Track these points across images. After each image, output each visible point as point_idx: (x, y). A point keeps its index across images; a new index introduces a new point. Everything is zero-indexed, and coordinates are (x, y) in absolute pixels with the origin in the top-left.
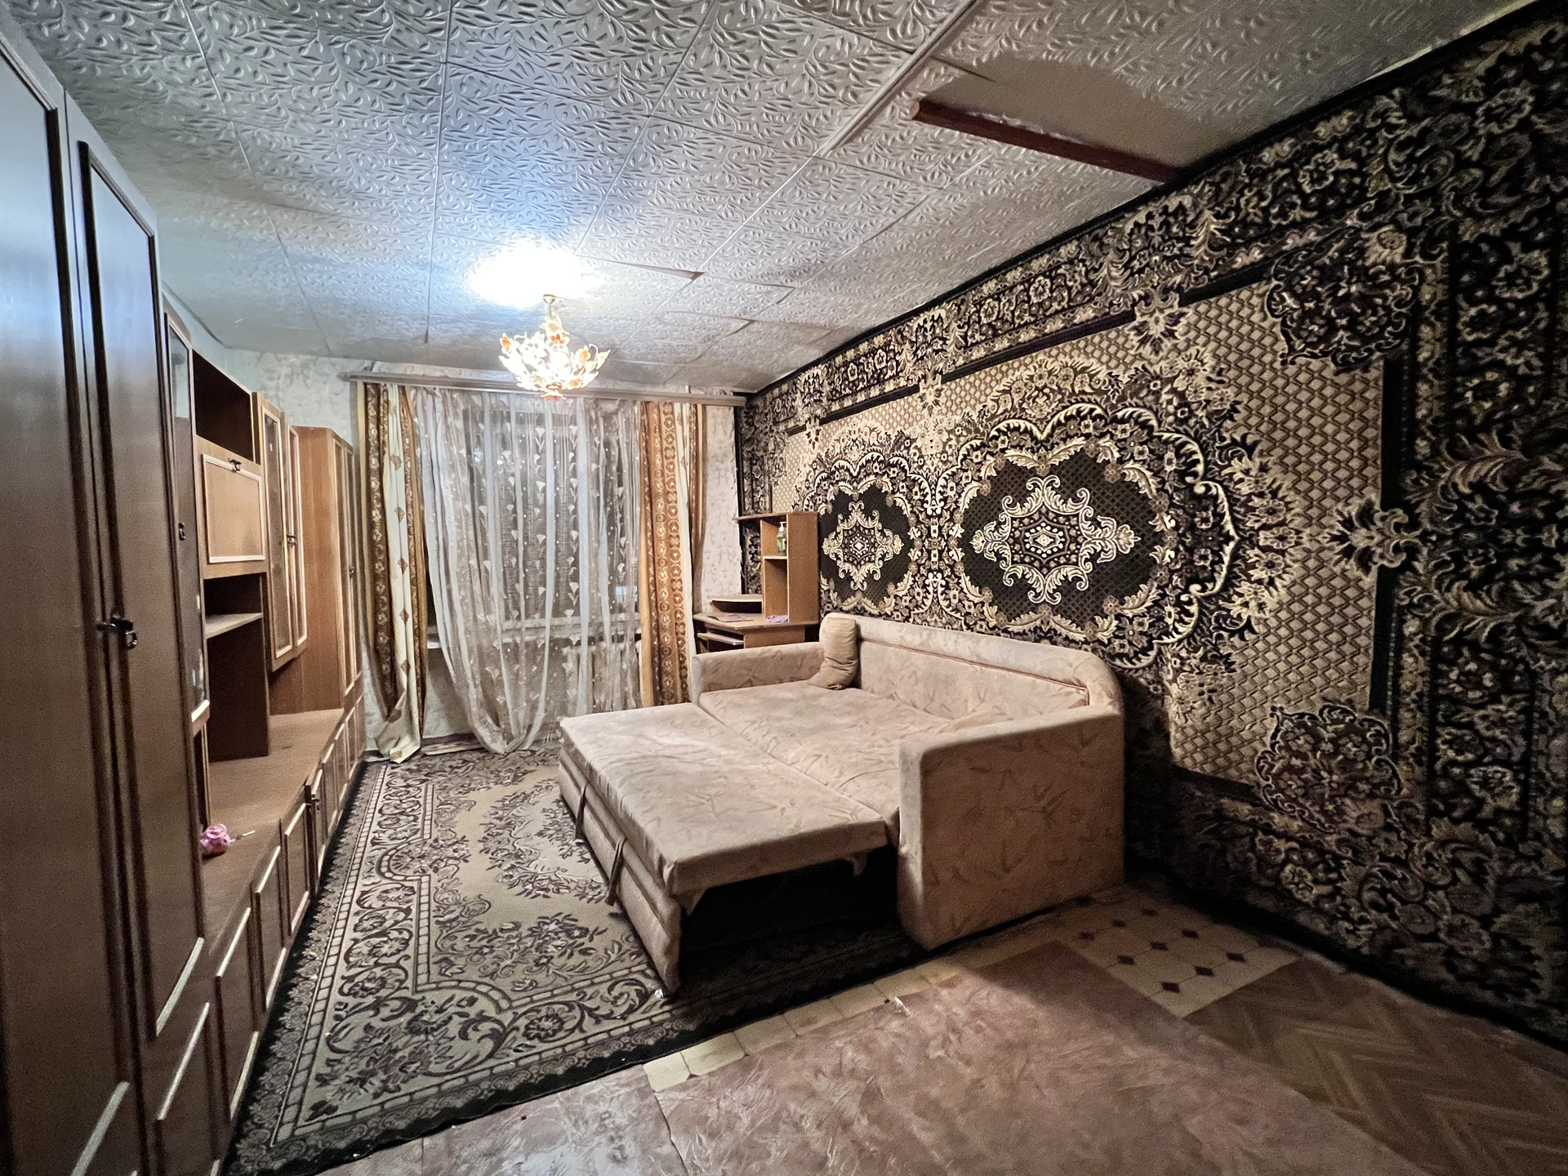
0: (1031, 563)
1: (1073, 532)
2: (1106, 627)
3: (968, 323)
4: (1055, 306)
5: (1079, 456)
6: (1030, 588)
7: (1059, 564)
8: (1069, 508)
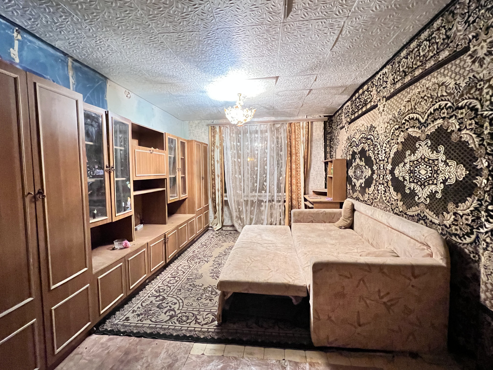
0: (417, 183)
1: (436, 168)
2: (449, 219)
3: (395, 73)
4: (431, 54)
5: (440, 130)
6: (416, 194)
7: (429, 184)
8: (434, 156)
